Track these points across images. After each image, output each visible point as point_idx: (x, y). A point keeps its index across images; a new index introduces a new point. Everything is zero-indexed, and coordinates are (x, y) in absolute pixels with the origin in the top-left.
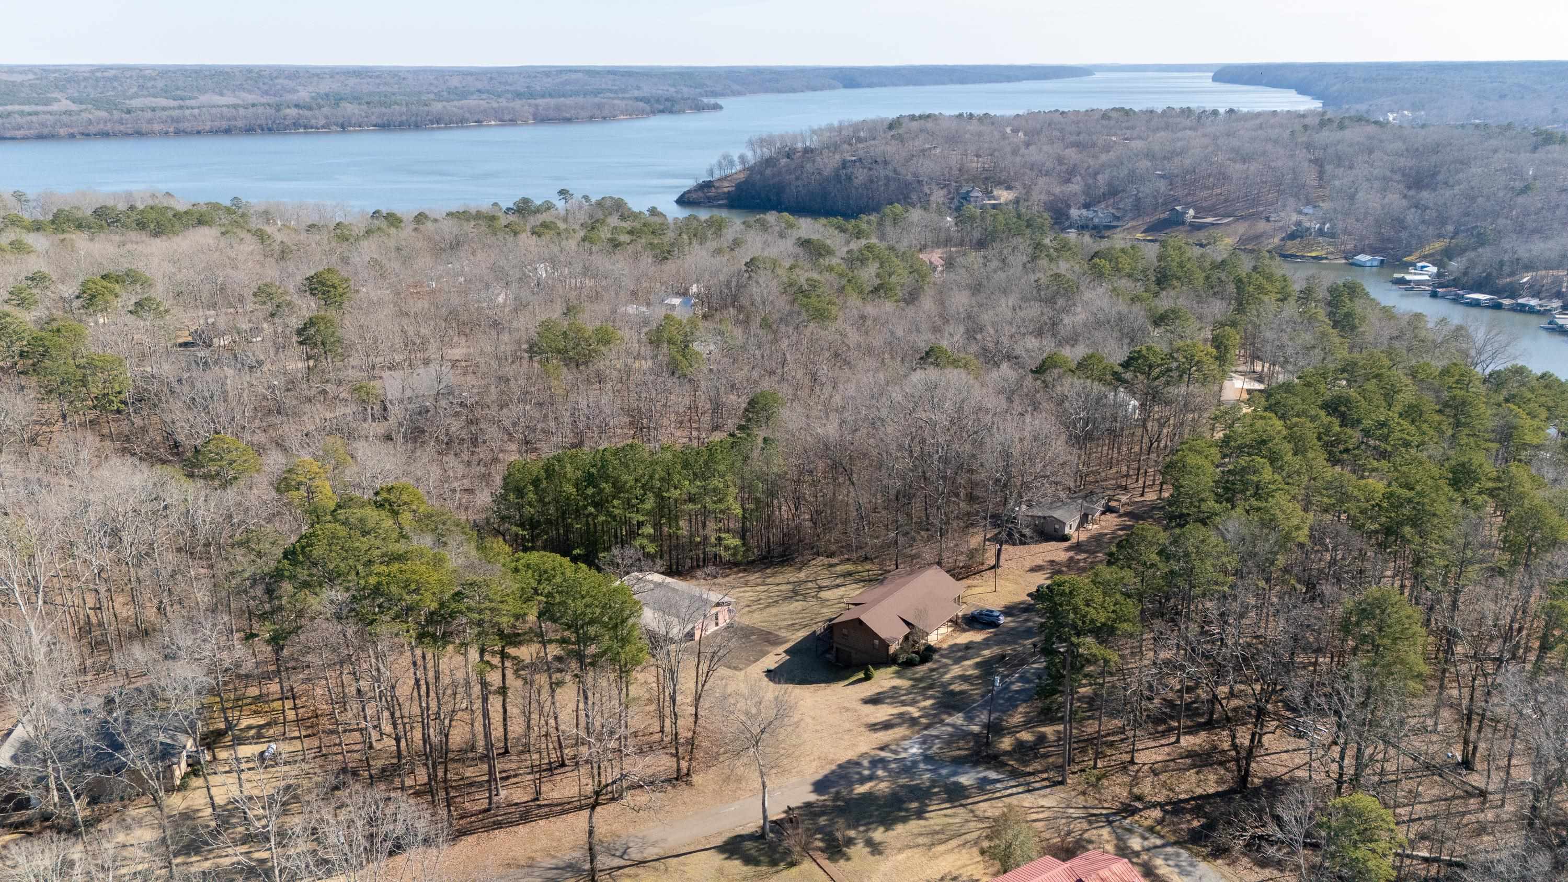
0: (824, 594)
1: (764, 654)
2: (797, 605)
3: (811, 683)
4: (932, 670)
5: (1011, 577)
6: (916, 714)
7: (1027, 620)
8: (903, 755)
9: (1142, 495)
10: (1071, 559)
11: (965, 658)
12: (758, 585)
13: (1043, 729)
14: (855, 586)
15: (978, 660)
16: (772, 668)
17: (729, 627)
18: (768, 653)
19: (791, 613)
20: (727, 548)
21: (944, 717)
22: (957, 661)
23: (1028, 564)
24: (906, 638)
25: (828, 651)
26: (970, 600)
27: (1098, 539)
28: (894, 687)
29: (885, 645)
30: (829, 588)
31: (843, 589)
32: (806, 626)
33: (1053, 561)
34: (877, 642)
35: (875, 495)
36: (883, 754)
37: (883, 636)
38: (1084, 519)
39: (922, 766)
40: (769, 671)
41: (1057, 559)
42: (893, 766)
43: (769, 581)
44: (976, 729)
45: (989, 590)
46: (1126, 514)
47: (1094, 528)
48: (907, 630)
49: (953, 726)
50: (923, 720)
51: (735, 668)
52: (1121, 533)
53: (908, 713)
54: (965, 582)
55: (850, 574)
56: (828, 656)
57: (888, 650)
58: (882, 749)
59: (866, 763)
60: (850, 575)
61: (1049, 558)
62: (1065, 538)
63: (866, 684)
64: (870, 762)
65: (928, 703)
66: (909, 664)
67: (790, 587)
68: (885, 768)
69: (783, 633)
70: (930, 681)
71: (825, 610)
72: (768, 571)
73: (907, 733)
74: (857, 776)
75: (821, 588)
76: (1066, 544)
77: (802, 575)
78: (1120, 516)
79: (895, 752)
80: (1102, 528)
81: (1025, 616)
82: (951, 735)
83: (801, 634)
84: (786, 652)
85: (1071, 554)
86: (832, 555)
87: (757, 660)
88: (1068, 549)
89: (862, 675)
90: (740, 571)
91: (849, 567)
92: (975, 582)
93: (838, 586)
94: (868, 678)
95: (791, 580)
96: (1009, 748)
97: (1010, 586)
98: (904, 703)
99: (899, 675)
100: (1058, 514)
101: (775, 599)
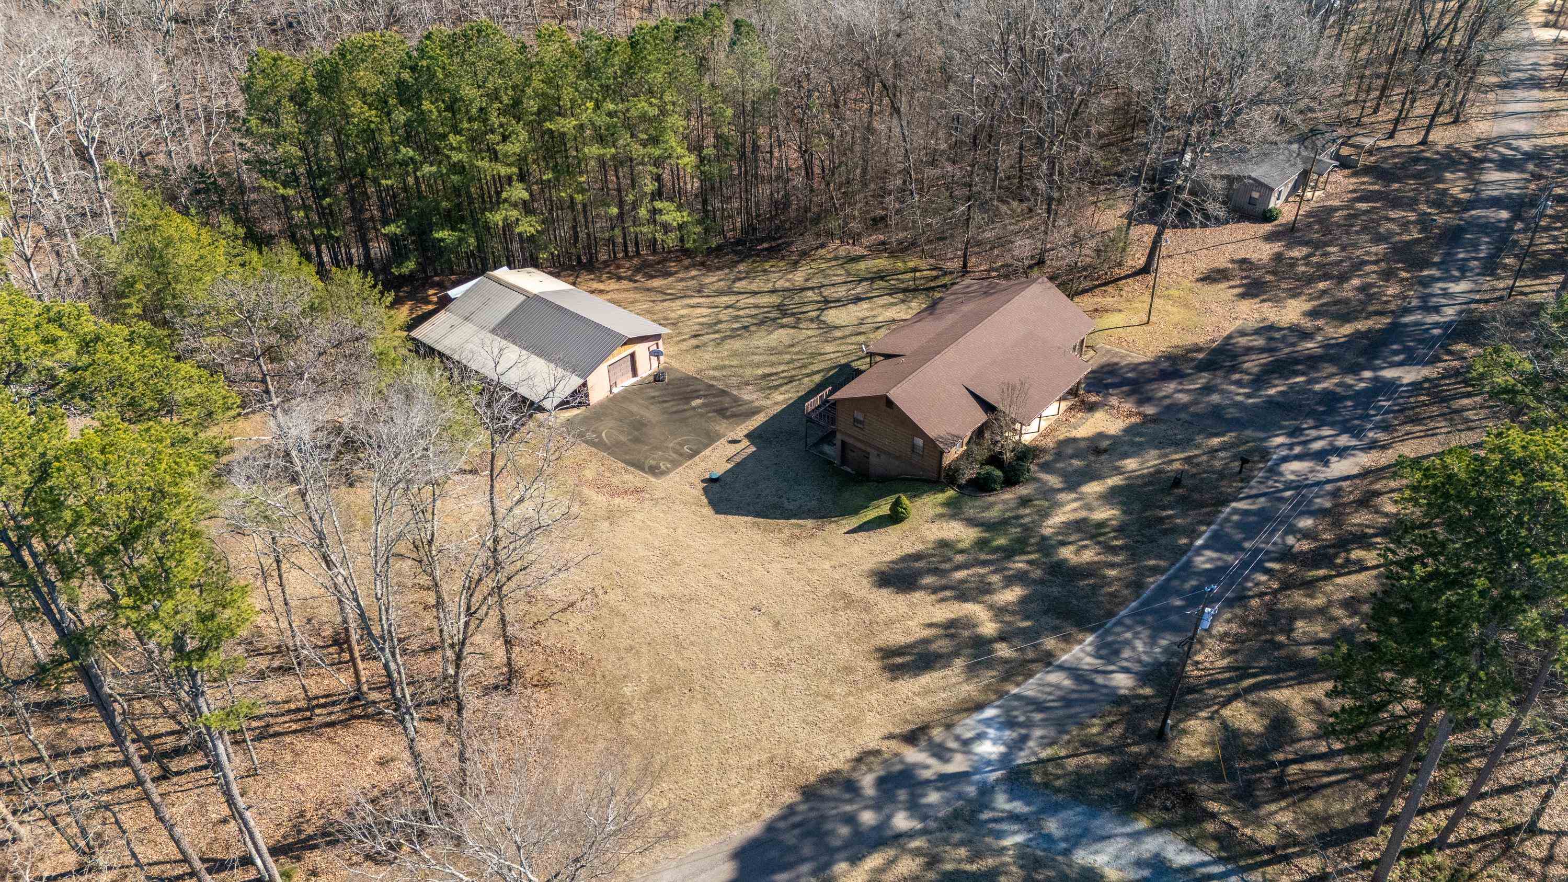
0: (833, 316)
1: (711, 438)
2: (781, 336)
3: (787, 515)
4: (1025, 502)
5: (1174, 292)
6: (989, 628)
7: (1208, 389)
8: (958, 764)
9: (1391, 136)
10: (1278, 257)
11: (1089, 475)
12: (720, 293)
13: (1281, 695)
14: (887, 299)
15: (1113, 481)
16: (718, 472)
17: (658, 378)
18: (719, 437)
19: (772, 351)
20: (666, 228)
21: (1050, 643)
22: (1074, 481)
23: (1203, 266)
24: (979, 433)
25: (829, 438)
26: (1101, 342)
27: (1322, 216)
28: (944, 544)
29: (934, 449)
30: (840, 303)
31: (865, 305)
32: (791, 380)
33: (1244, 261)
34: (919, 442)
35: (934, 134)
36: (913, 755)
37: (932, 433)
38: (1303, 180)
39: (1003, 802)
40: (712, 481)
41: (1254, 257)
42: (933, 797)
43: (739, 285)
44: (1122, 681)
45: (1135, 320)
46: (1367, 170)
47: (1314, 197)
48: (981, 417)
49: (1073, 671)
50: (1003, 651)
51: (654, 471)
52: (1363, 206)
53: (968, 623)
54: (1088, 301)
55: (880, 276)
56: (827, 449)
57: (941, 461)
58: (911, 738)
59: (867, 782)
60: (882, 278)
61: (1241, 255)
62: (1267, 216)
63: (892, 534)
64: (881, 782)
65: (1011, 595)
66: (981, 486)
67: (775, 299)
68: (914, 807)
69: (748, 395)
70: (1015, 531)
71: (829, 348)
72: (741, 267)
73: (969, 689)
74: (844, 831)
75: (827, 303)
76: (1267, 227)
77: (798, 277)
78: (1355, 174)
79: (940, 752)
80: (1328, 196)
81: (1203, 379)
82: (1067, 701)
83: (780, 399)
84: (748, 436)
85: (1277, 247)
86: (856, 238)
87: (695, 453)
88: (1270, 238)
89: (883, 508)
90: (694, 266)
91: (882, 263)
92: (1108, 301)
93: (858, 300)
94: (895, 517)
95: (779, 285)
96: (1207, 753)
97: (1177, 314)
98: (963, 594)
99: (954, 510)
100: (1258, 172)
101: (747, 321)
